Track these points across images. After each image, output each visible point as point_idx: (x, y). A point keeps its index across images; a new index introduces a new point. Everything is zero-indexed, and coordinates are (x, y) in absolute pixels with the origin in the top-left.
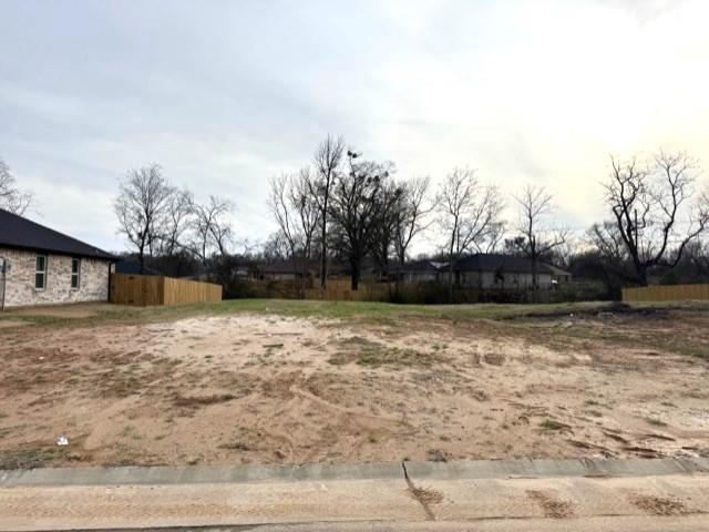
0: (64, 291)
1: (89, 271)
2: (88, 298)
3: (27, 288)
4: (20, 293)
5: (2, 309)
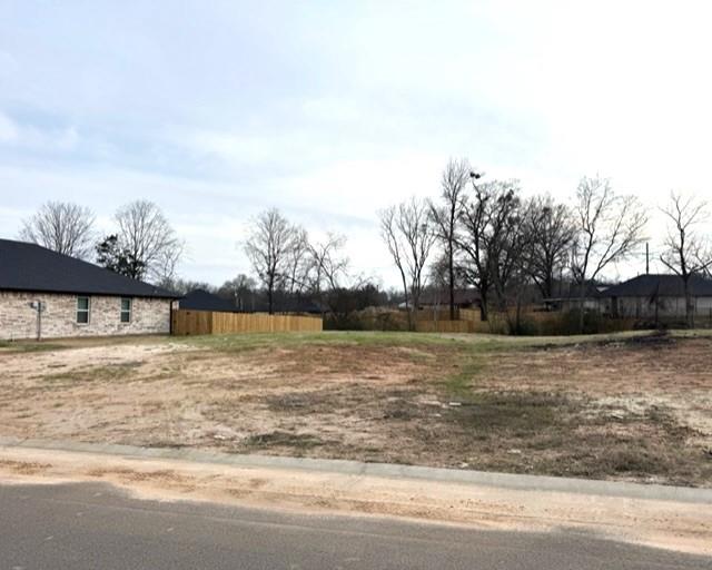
0: (112, 326)
1: (143, 309)
2: (144, 331)
3: (67, 323)
4: (59, 327)
5: (37, 340)
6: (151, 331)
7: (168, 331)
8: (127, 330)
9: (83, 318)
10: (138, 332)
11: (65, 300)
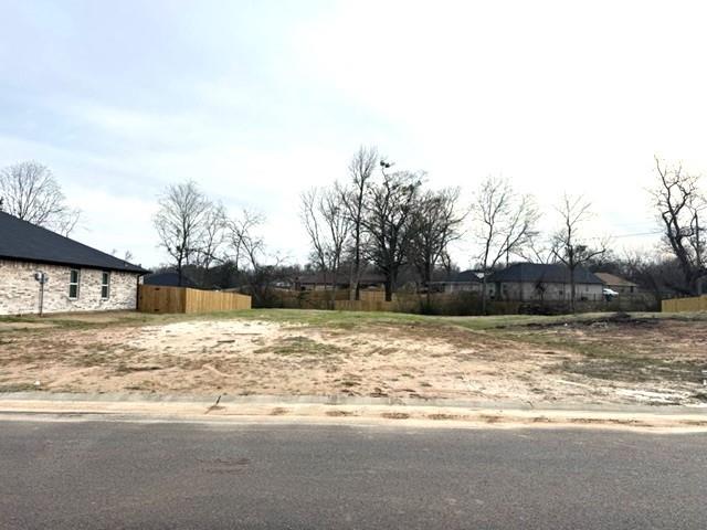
0: (95, 300)
1: (118, 283)
2: (117, 307)
3: (62, 297)
4: (56, 301)
5: (40, 314)
6: (122, 307)
7: (135, 307)
8: (107, 305)
9: (74, 292)
10: (114, 308)
11: (61, 272)
